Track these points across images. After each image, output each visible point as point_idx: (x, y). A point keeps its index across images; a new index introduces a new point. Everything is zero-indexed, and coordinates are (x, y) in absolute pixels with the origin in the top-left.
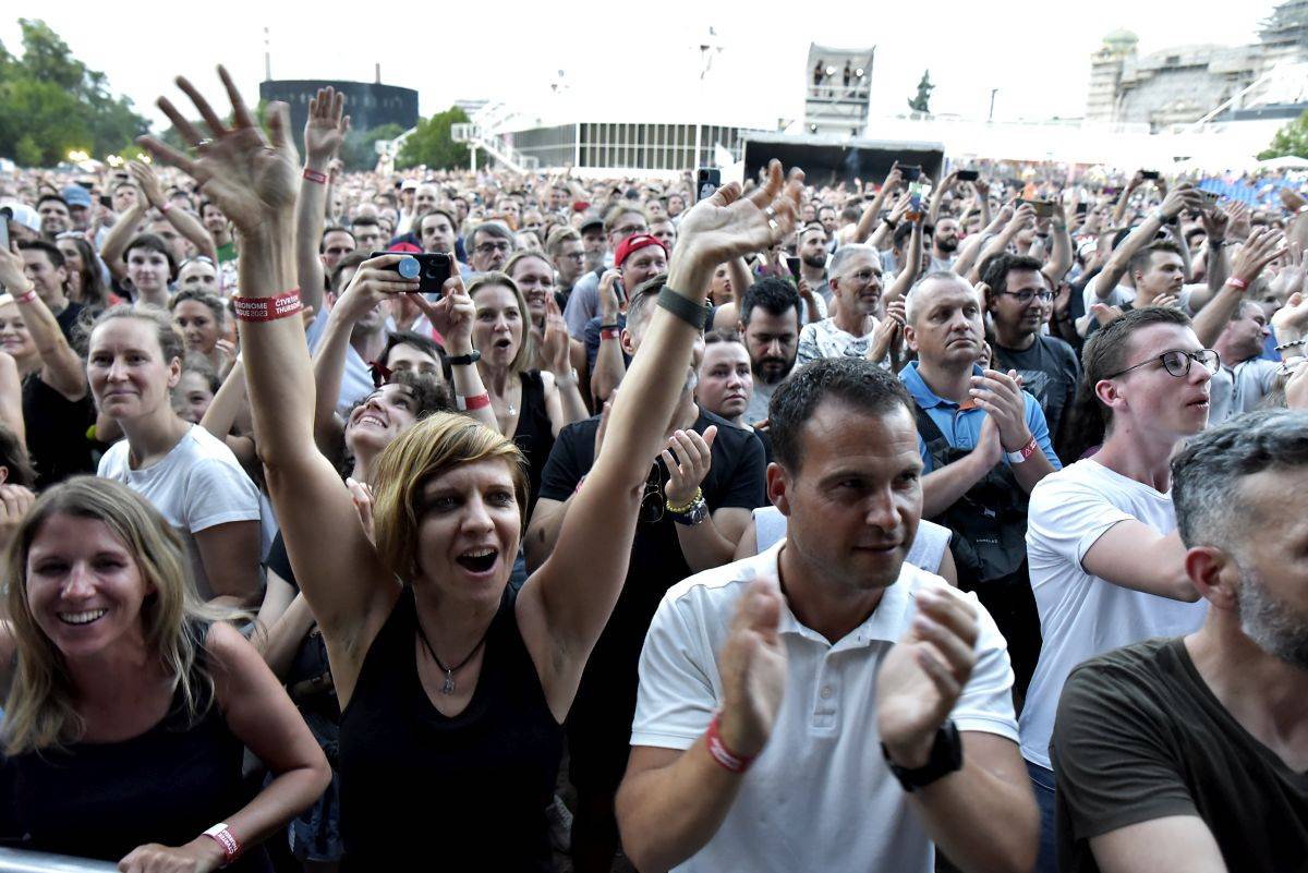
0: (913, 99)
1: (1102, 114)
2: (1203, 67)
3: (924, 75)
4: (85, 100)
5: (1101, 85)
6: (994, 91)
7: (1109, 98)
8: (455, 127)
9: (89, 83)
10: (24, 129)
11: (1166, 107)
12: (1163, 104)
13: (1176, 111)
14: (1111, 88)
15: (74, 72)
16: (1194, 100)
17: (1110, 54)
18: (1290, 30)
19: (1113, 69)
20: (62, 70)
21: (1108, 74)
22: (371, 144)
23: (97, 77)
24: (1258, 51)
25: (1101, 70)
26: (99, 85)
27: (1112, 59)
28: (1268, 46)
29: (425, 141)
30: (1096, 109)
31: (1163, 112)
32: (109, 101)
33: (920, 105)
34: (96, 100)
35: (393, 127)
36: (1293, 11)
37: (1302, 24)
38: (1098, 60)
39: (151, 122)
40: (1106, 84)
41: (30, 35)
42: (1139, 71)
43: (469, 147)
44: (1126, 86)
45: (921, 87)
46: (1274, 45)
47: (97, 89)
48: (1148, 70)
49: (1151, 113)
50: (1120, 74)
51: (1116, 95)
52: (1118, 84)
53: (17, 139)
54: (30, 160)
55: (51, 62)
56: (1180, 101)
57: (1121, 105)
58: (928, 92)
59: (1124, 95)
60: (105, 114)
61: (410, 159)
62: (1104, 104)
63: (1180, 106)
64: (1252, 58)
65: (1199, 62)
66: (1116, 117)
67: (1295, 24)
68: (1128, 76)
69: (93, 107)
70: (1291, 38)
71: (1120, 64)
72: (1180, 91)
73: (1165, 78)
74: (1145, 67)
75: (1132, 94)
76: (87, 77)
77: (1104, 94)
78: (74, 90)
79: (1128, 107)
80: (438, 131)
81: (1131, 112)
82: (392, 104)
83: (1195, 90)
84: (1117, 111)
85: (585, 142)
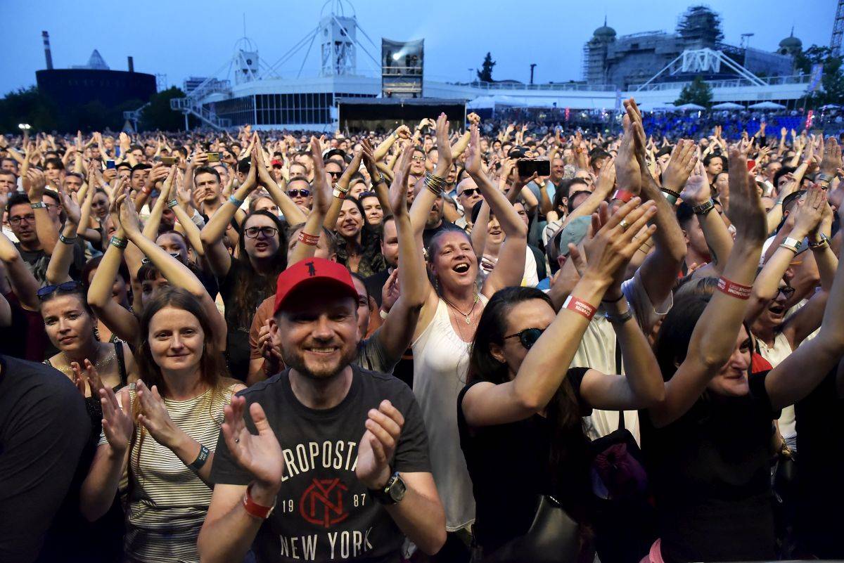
0: (481, 72)
1: (597, 79)
2: (652, 50)
5: (595, 61)
6: (533, 66)
7: (601, 69)
11: (633, 75)
12: (631, 73)
13: (639, 77)
14: (601, 63)
16: (649, 70)
17: (599, 42)
18: (696, 30)
19: (602, 52)
21: (598, 54)
24: (681, 42)
25: (596, 52)
27: (601, 45)
28: (686, 39)
30: (594, 76)
31: (632, 77)
33: (486, 76)
36: (696, 19)
37: (702, 27)
38: (592, 46)
40: (599, 61)
42: (616, 53)
44: (610, 62)
45: (486, 64)
46: (689, 38)
48: (621, 52)
49: (625, 78)
50: (605, 55)
51: (604, 68)
52: (605, 61)
56: (641, 71)
57: (608, 73)
58: (490, 67)
59: (609, 68)
62: (598, 73)
63: (641, 74)
64: (678, 45)
65: (649, 47)
66: (605, 81)
67: (698, 26)
68: (611, 56)
70: (696, 35)
71: (605, 49)
72: (640, 65)
73: (632, 57)
74: (619, 51)
75: (614, 66)
77: (597, 67)
79: (612, 74)
81: (614, 77)
83: (649, 64)
84: (605, 77)
85: (260, 108)
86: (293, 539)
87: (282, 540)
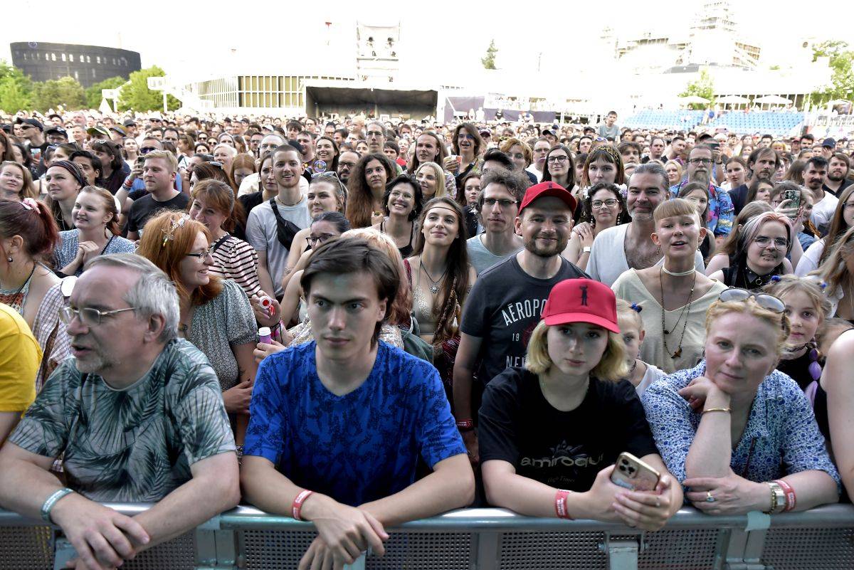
2: (666, 40)
8: (150, 80)
18: (711, 19)
19: (612, 41)
21: (609, 43)
22: (100, 92)
28: (700, 28)
29: (134, 90)
35: (118, 79)
42: (628, 42)
43: (162, 93)
44: (621, 50)
45: (489, 51)
46: (704, 28)
50: (616, 43)
58: (494, 54)
59: (620, 57)
64: (692, 35)
68: (622, 45)
70: (712, 24)
80: (143, 82)
82: (119, 62)
85: (243, 90)
86: (516, 358)
87: (508, 360)
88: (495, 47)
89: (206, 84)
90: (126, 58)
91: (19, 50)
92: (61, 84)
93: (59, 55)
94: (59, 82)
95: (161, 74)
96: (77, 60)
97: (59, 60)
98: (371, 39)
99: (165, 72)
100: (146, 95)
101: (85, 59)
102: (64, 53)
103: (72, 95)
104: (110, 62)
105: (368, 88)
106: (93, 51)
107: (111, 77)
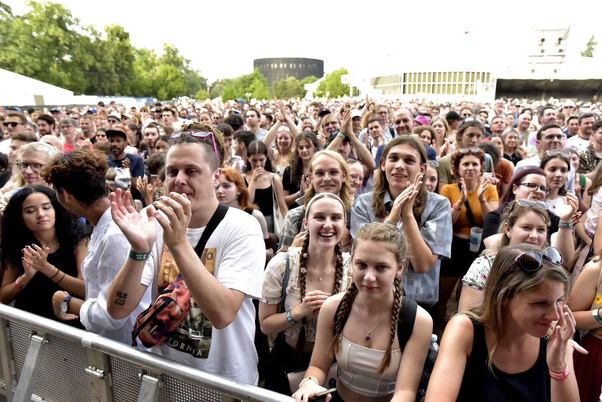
0: (584, 51)
3: (591, 37)
4: (183, 71)
8: (343, 77)
9: (185, 64)
10: (161, 85)
15: (180, 60)
20: (175, 60)
22: (302, 86)
23: (188, 62)
26: (189, 65)
29: (328, 84)
32: (192, 71)
33: (588, 54)
34: (187, 71)
35: (313, 77)
39: (207, 80)
41: (166, 47)
43: (349, 86)
45: (589, 44)
47: (188, 66)
53: (158, 89)
54: (163, 97)
55: (172, 56)
58: (593, 46)
60: (190, 76)
61: (320, 92)
69: (186, 74)
76: (184, 61)
78: (180, 68)
80: (334, 79)
82: (312, 66)
85: (406, 82)
88: (594, 41)
89: (378, 79)
90: (316, 64)
91: (258, 63)
92: (288, 82)
93: (278, 64)
94: (287, 80)
95: (346, 73)
96: (288, 66)
97: (278, 67)
98: (543, 40)
99: (348, 71)
100: (336, 87)
101: (293, 66)
102: (281, 62)
103: (294, 89)
104: (307, 67)
105: (548, 78)
106: (297, 61)
107: (308, 76)
